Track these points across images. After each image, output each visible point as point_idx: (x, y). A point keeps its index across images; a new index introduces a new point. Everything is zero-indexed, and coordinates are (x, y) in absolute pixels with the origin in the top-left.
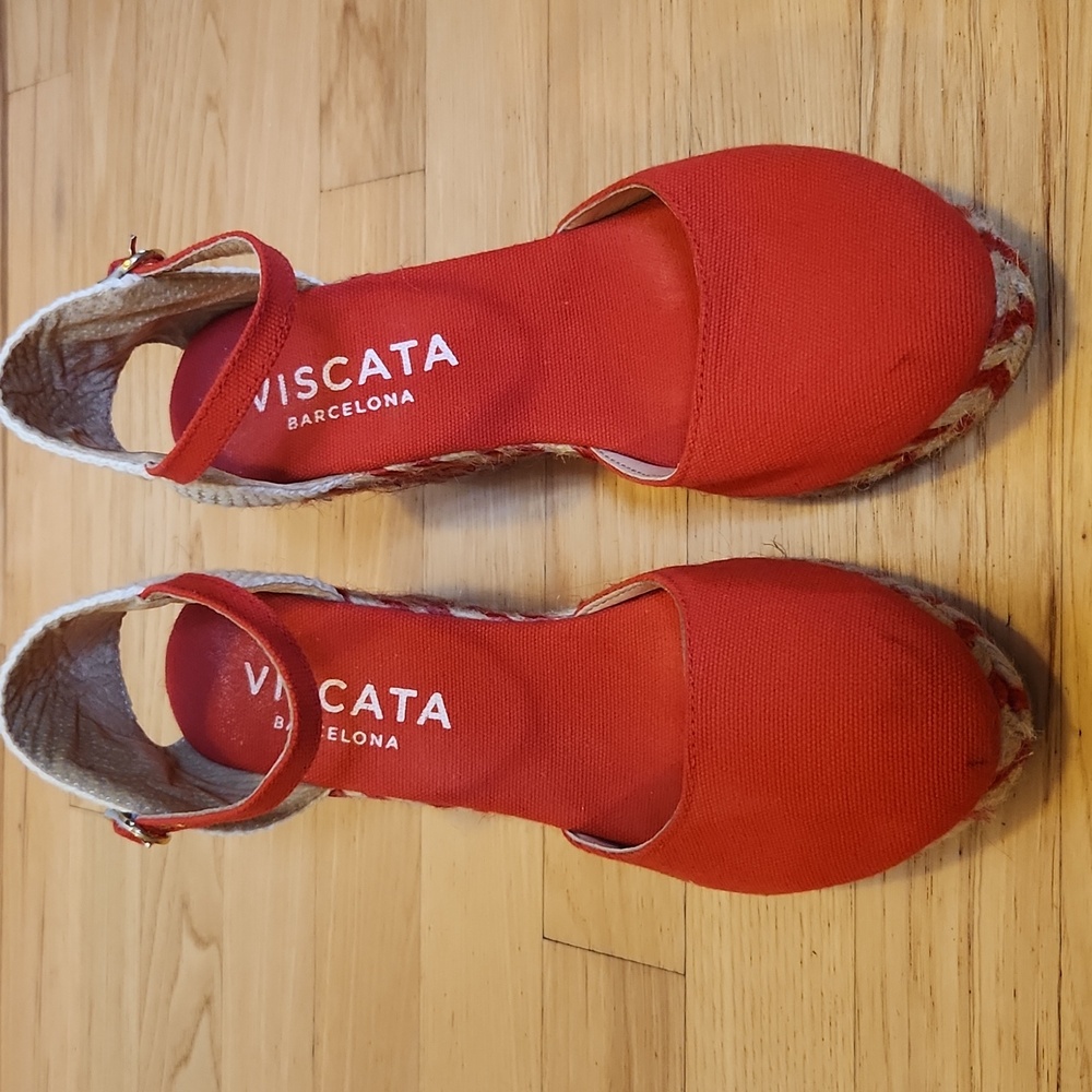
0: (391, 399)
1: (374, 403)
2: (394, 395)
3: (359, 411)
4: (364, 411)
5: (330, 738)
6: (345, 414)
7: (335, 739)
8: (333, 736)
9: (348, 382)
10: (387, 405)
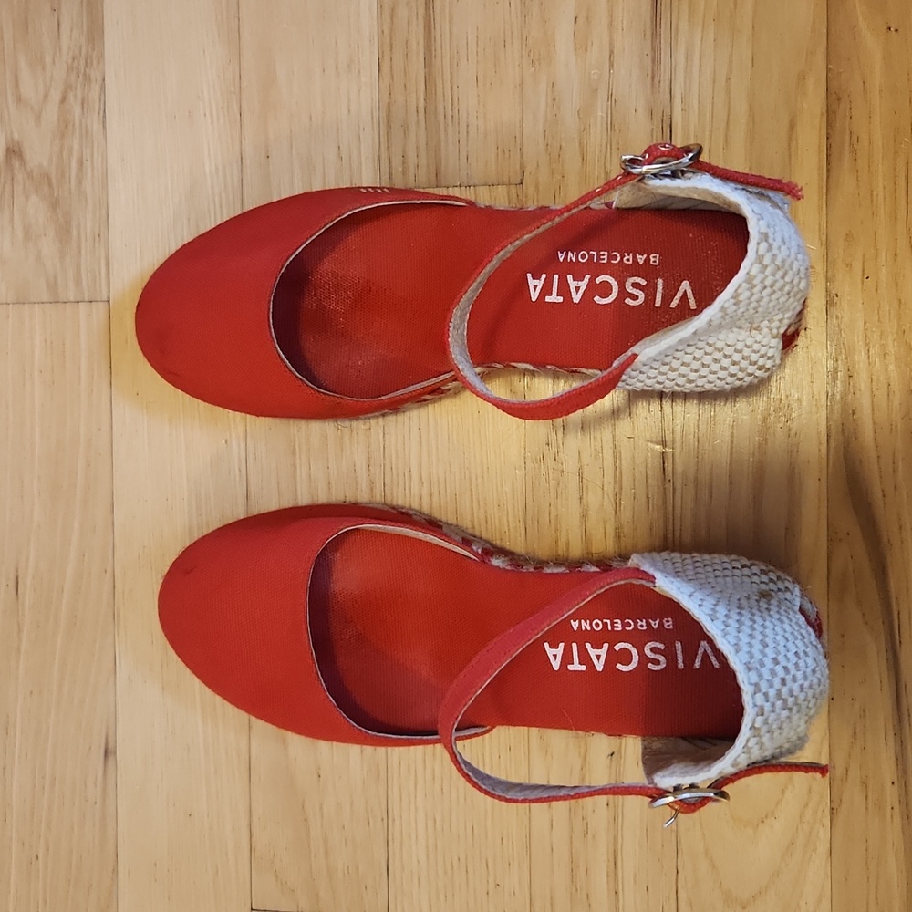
0: (586, 625)
1: (598, 625)
2: (583, 628)
3: (609, 621)
4: (605, 621)
5: (606, 253)
6: (619, 621)
7: (602, 253)
8: (604, 255)
9: (618, 647)
10: (588, 621)
